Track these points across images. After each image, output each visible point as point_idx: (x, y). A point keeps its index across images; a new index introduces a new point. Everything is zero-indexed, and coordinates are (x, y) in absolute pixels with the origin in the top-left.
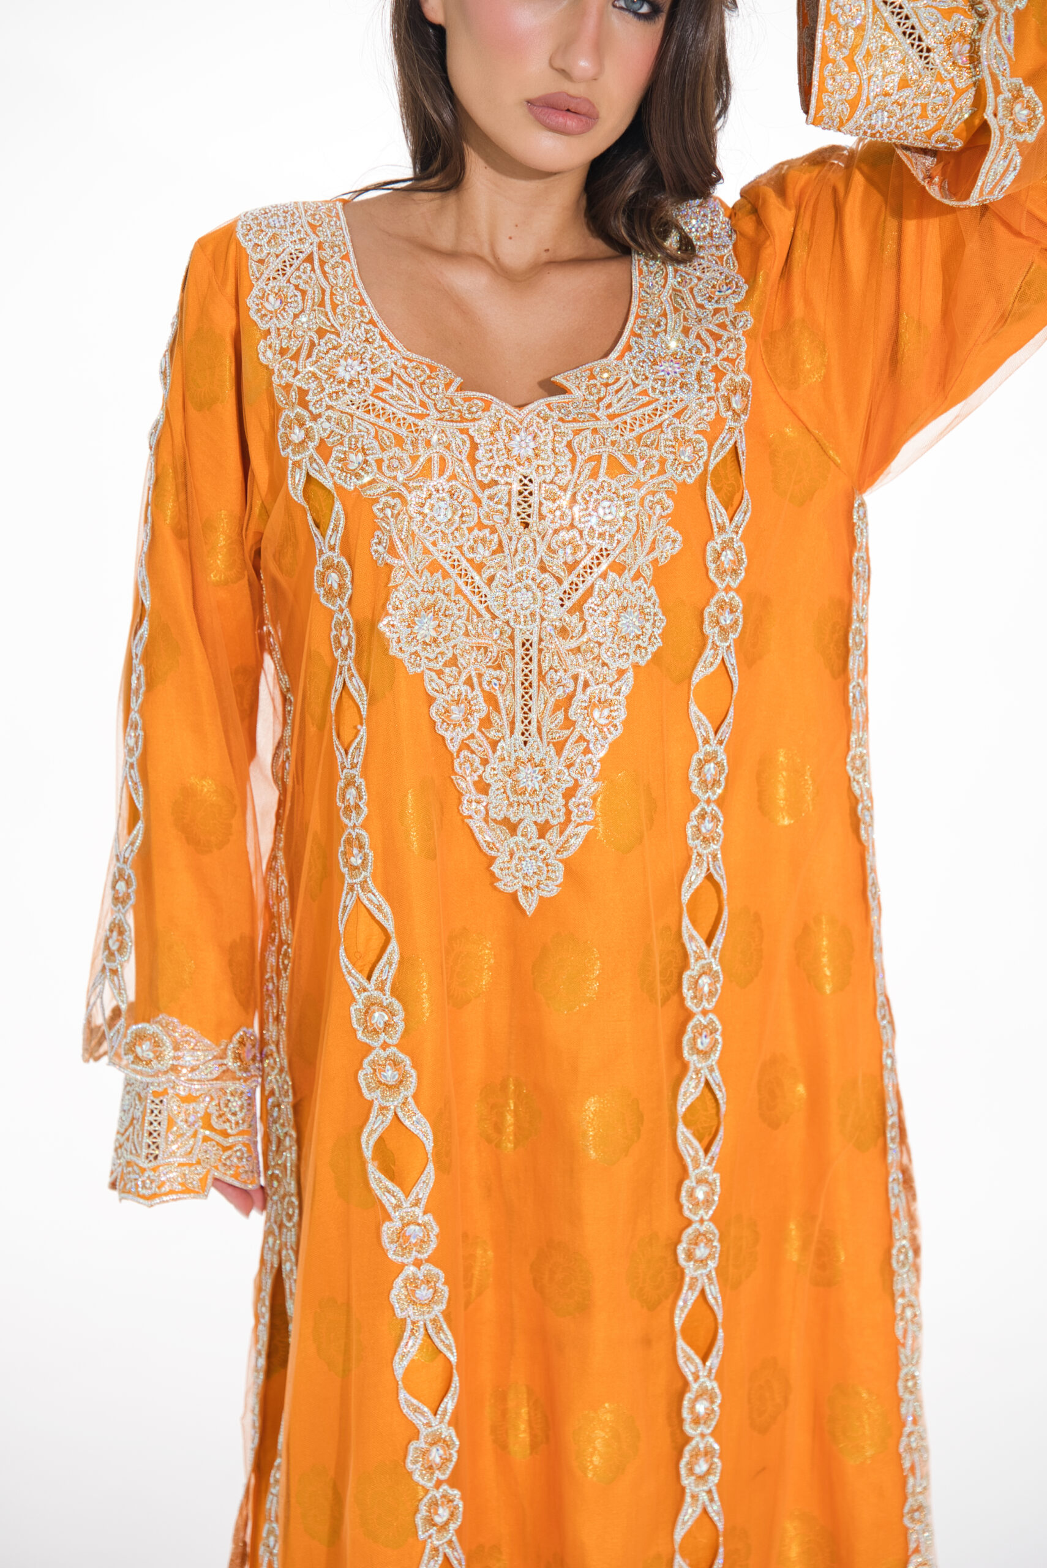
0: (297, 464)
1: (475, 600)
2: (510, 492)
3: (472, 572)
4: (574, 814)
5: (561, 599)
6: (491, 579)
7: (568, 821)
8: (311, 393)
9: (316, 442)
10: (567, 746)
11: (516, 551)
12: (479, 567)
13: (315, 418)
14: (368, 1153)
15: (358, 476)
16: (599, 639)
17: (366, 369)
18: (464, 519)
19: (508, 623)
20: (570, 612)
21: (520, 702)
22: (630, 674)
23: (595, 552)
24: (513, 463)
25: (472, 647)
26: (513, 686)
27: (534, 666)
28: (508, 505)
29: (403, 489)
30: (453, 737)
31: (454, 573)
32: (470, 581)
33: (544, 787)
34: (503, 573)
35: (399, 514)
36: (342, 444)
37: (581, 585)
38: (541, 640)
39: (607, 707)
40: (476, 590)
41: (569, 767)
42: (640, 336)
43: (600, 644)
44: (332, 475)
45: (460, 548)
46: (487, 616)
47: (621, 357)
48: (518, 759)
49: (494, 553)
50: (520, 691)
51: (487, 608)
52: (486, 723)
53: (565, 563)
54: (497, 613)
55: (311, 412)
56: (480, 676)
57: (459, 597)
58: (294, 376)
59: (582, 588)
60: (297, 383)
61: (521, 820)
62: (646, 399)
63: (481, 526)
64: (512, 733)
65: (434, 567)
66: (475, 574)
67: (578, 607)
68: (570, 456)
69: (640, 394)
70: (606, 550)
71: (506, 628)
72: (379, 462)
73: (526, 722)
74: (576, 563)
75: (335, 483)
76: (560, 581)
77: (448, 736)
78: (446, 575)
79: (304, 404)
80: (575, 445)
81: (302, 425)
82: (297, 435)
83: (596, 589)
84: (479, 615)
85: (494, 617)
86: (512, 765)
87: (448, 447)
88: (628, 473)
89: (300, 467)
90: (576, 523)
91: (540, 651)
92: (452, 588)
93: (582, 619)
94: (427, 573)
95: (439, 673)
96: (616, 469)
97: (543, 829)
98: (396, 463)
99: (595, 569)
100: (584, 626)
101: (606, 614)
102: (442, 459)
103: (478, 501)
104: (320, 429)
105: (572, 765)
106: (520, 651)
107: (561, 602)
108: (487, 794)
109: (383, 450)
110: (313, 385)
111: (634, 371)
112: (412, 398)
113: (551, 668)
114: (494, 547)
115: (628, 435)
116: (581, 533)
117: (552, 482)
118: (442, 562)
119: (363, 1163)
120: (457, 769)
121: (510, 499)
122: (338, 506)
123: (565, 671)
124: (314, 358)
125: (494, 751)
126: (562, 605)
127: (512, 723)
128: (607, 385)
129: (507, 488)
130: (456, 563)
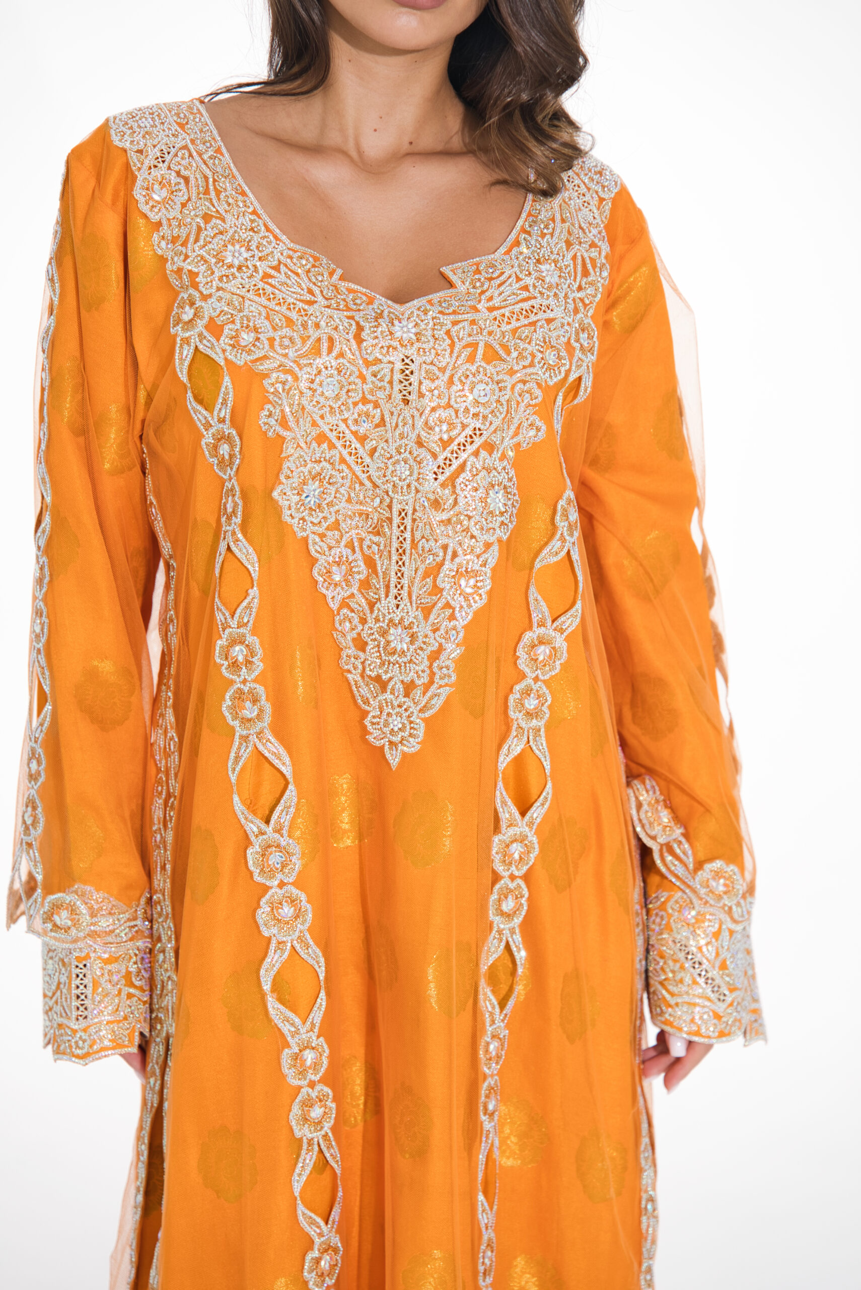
0: (186, 341)
1: (358, 469)
2: (392, 370)
3: (356, 444)
4: (437, 677)
5: (435, 473)
6: (374, 450)
7: (431, 682)
8: (201, 276)
9: (205, 321)
10: (435, 611)
11: (397, 426)
12: (363, 439)
13: (205, 298)
14: (267, 987)
15: (249, 352)
16: (469, 513)
17: (253, 256)
18: (350, 394)
19: (387, 493)
20: (443, 485)
21: (394, 568)
22: (496, 548)
23: (469, 431)
24: (395, 344)
25: (354, 514)
26: (390, 552)
27: (408, 535)
28: (391, 383)
29: (294, 366)
30: (333, 596)
31: (338, 444)
32: (354, 451)
33: (412, 648)
34: (384, 445)
35: (290, 388)
36: (233, 322)
37: (454, 461)
38: (415, 510)
39: (473, 577)
40: (359, 460)
41: (434, 631)
42: (529, 233)
43: (470, 518)
44: (224, 351)
45: (345, 421)
46: (368, 484)
47: (508, 252)
48: (391, 620)
49: (377, 426)
50: (395, 558)
51: (369, 478)
52: (365, 585)
53: (441, 439)
54: (379, 482)
55: (201, 293)
56: (361, 540)
57: (344, 467)
58: (184, 261)
59: (456, 464)
60: (187, 266)
61: (391, 679)
62: (525, 294)
63: (364, 401)
64: (387, 596)
65: (321, 438)
66: (358, 446)
67: (451, 481)
68: (448, 341)
69: (521, 289)
70: (479, 429)
71: (386, 497)
72: (271, 340)
73: (399, 586)
74: (451, 440)
75: (226, 359)
76: (435, 456)
77: (329, 594)
78: (332, 446)
79: (195, 286)
80: (453, 334)
81: (192, 304)
82: (188, 314)
83: (469, 464)
84: (362, 484)
85: (375, 486)
86: (384, 625)
87: (336, 329)
88: (501, 359)
89: (188, 344)
90: (452, 403)
91: (414, 520)
92: (337, 458)
93: (454, 492)
94: (314, 444)
95: (322, 536)
96: (491, 356)
97: (409, 688)
98: (286, 342)
99: (468, 447)
100: (456, 499)
101: (476, 490)
102: (331, 340)
103: (362, 377)
104: (209, 309)
105: (438, 629)
106: (396, 520)
107: (434, 476)
108: (364, 651)
109: (275, 329)
110: (203, 268)
111: (519, 266)
112: (300, 286)
113: (423, 537)
114: (377, 420)
115: (505, 327)
116: (457, 412)
117: (432, 363)
118: (329, 434)
119: (263, 996)
120: (337, 625)
121: (392, 377)
122: (227, 381)
123: (436, 541)
124: (201, 242)
125: (372, 611)
126: (436, 479)
127: (388, 587)
128: (491, 279)
129: (390, 366)
130: (341, 435)
